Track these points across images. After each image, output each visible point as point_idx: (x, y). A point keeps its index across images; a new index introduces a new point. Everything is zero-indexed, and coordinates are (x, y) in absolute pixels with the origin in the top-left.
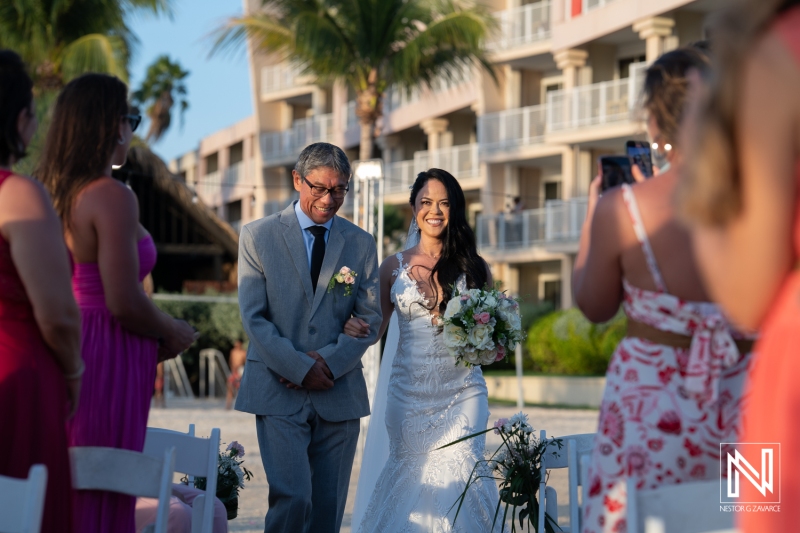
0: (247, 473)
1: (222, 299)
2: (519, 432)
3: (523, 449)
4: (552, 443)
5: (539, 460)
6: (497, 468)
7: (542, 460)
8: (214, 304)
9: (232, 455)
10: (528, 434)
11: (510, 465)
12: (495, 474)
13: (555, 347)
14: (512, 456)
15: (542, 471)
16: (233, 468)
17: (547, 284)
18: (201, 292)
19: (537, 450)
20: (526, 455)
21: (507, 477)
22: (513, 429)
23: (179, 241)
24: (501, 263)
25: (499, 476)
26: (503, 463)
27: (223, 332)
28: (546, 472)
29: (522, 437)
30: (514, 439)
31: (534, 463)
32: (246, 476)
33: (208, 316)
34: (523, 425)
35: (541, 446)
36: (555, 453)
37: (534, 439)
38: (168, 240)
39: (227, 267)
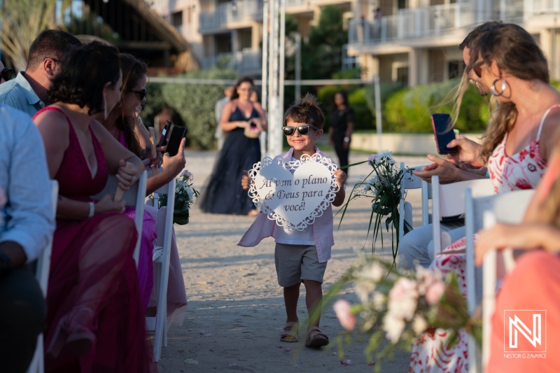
0: (195, 192)
1: (169, 80)
2: (385, 163)
3: (388, 176)
4: (408, 171)
5: (399, 183)
6: (370, 189)
7: (401, 183)
8: (164, 84)
9: (184, 180)
10: (392, 165)
11: (379, 187)
12: (369, 193)
13: (404, 114)
14: (381, 181)
15: (402, 191)
16: (185, 189)
17: (399, 70)
18: (155, 75)
19: (398, 176)
20: (390, 179)
21: (377, 195)
22: (381, 161)
23: (139, 39)
24: (366, 55)
25: (372, 195)
26: (374, 185)
27: (170, 103)
28: (405, 192)
29: (387, 167)
30: (382, 169)
31: (396, 186)
32: (195, 194)
33: (160, 92)
34: (388, 159)
35: (400, 173)
36: (410, 179)
37: (396, 169)
38: (132, 39)
39: (173, 57)
